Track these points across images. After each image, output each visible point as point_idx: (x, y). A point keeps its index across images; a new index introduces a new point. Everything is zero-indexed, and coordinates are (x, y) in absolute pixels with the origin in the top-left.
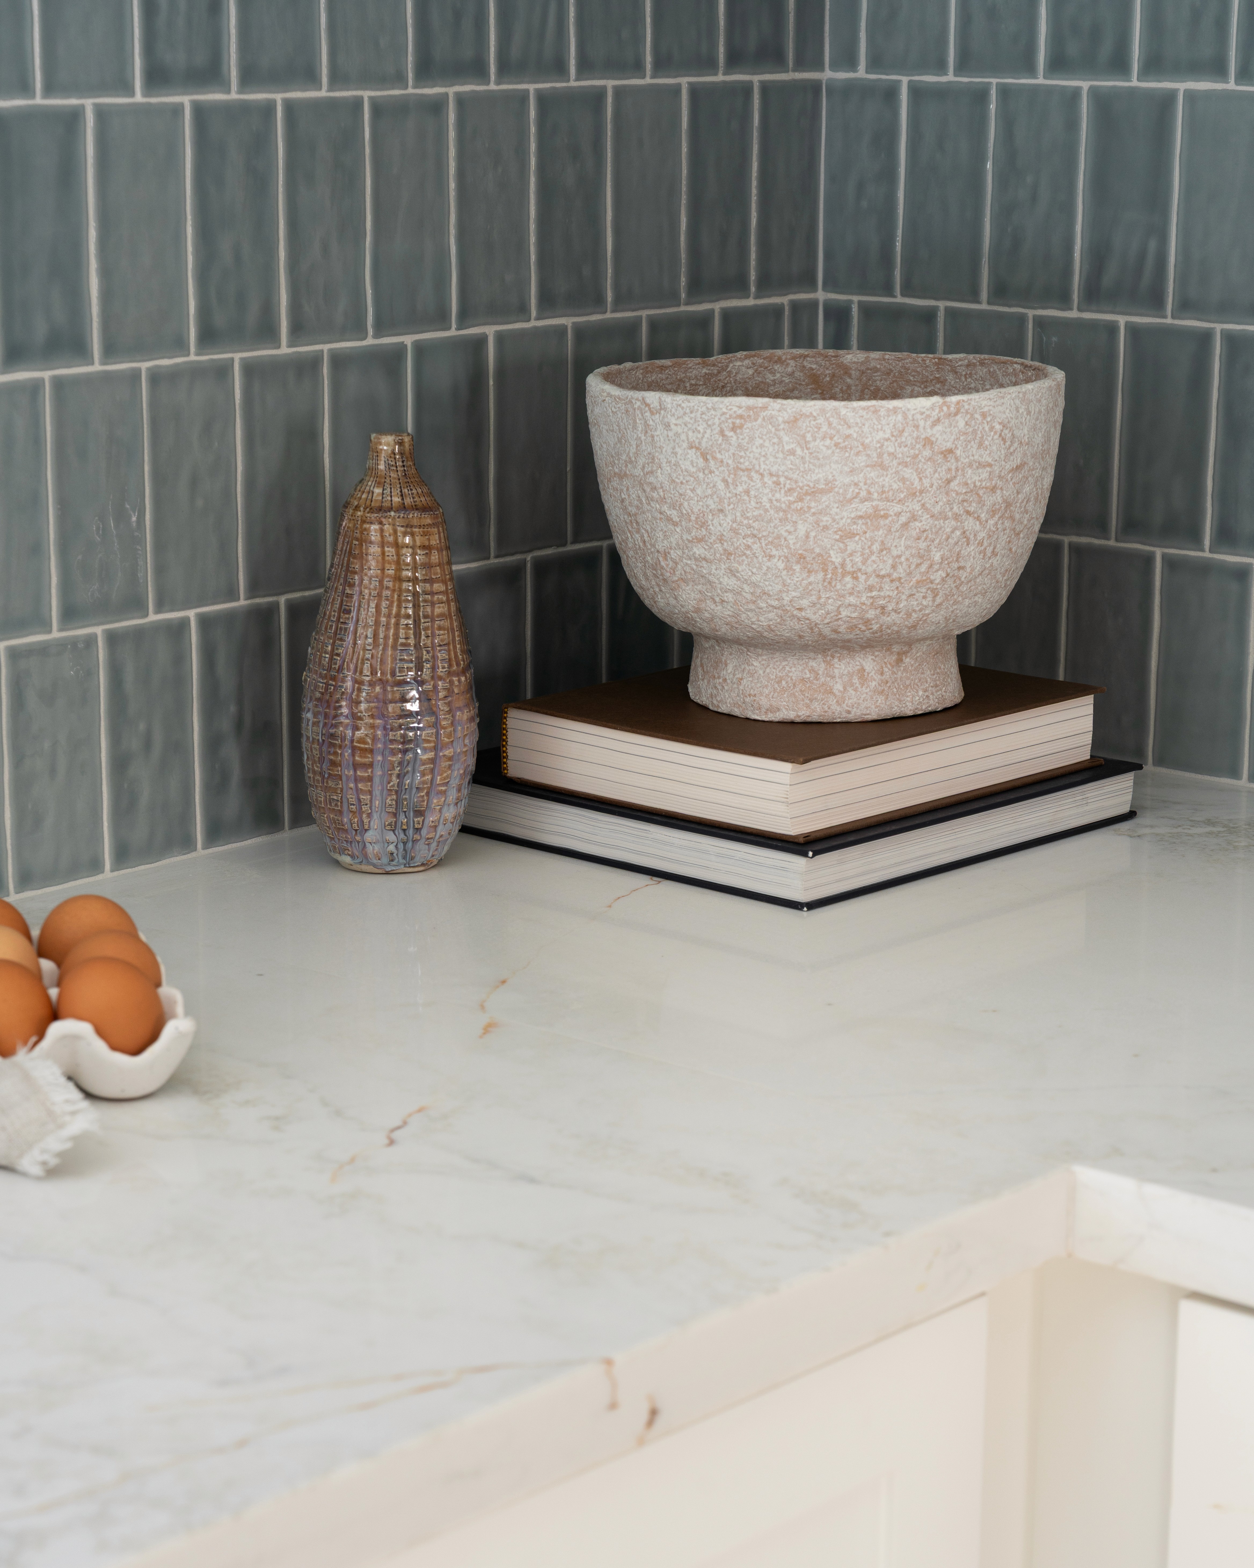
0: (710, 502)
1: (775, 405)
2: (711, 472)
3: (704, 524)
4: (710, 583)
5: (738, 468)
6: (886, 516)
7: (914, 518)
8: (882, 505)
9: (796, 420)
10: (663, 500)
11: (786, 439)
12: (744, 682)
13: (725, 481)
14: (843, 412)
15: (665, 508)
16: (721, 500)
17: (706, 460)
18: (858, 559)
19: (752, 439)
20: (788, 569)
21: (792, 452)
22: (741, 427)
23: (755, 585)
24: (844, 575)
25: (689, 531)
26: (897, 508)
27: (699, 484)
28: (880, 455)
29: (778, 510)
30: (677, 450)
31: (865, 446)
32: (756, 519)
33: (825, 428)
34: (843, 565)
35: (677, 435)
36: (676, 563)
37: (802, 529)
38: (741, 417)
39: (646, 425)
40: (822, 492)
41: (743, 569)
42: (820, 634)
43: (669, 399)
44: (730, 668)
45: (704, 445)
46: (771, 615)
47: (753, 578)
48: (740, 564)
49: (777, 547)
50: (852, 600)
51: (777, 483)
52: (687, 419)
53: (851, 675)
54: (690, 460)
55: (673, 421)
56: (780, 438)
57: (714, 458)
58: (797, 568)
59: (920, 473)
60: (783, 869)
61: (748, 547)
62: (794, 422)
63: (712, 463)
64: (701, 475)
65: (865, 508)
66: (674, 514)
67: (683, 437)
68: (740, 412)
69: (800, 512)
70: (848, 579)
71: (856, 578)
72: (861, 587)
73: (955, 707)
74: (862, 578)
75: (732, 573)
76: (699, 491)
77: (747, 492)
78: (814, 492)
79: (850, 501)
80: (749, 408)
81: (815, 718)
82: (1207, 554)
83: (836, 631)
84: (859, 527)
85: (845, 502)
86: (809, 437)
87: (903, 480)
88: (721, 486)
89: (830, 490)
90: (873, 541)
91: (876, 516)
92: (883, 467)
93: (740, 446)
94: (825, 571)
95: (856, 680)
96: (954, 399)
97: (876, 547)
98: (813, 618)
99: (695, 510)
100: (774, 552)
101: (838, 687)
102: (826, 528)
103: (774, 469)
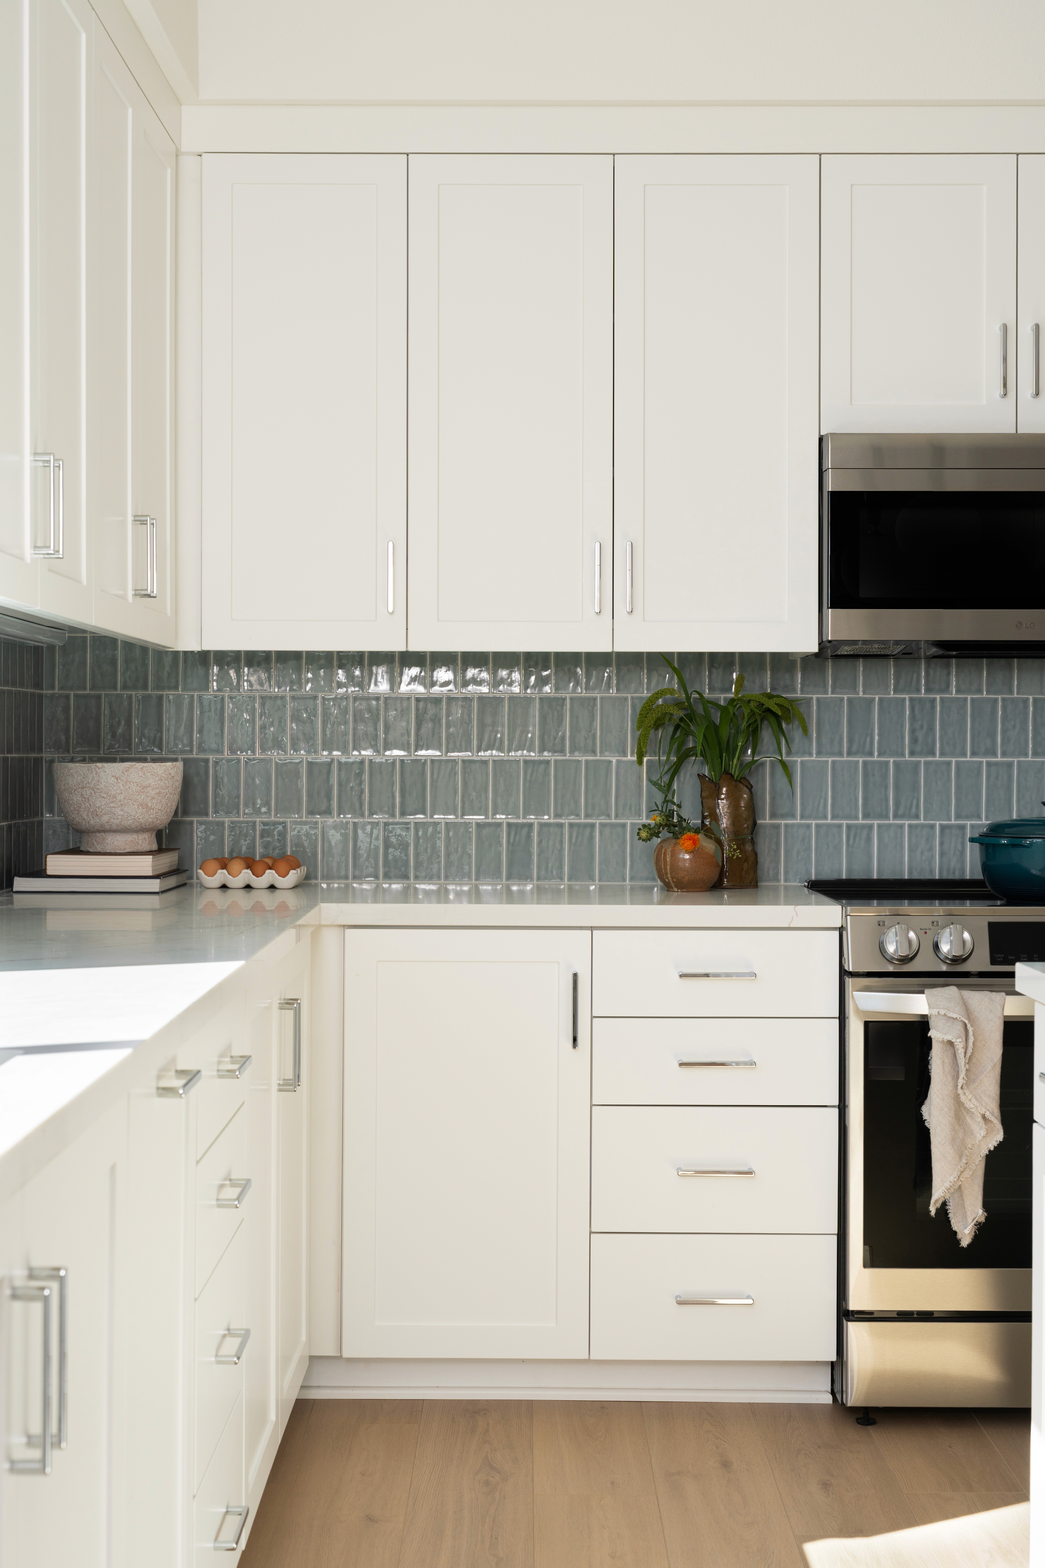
0: (118, 791)
1: (138, 764)
2: (119, 783)
3: (115, 797)
4: (114, 814)
5: (127, 781)
6: (161, 793)
7: (166, 794)
8: (161, 790)
9: (143, 768)
10: (102, 792)
11: (140, 773)
12: (115, 843)
13: (123, 785)
14: (153, 766)
15: (102, 794)
16: (121, 790)
17: (117, 780)
18: (155, 805)
19: (131, 773)
20: (138, 808)
21: (142, 776)
22: (128, 770)
23: (128, 813)
24: (151, 809)
25: (109, 800)
26: (164, 791)
27: (115, 786)
28: (161, 777)
29: (137, 792)
30: (108, 778)
31: (158, 775)
32: (131, 795)
33: (149, 770)
34: (151, 806)
35: (109, 774)
36: (103, 809)
37: (143, 797)
38: (128, 768)
39: (97, 772)
40: (148, 787)
41: (126, 809)
42: (142, 827)
43: (105, 765)
44: (109, 840)
45: (117, 776)
46: (131, 821)
47: (128, 811)
48: (125, 807)
49: (136, 802)
50: (152, 816)
51: (137, 785)
52: (112, 769)
53: (143, 839)
54: (112, 780)
55: (107, 770)
56: (139, 773)
57: (120, 779)
58: (140, 807)
59: (168, 782)
60: (153, 884)
61: (128, 803)
62: (142, 769)
63: (119, 780)
64: (115, 784)
65: (157, 791)
66: (105, 796)
67: (110, 774)
68: (128, 766)
69: (143, 792)
70: (152, 810)
71: (153, 810)
72: (154, 812)
73: (156, 851)
74: (155, 810)
75: (122, 810)
76: (115, 788)
77: (129, 788)
78: (146, 787)
79: (154, 789)
80: (131, 765)
81: (135, 851)
82: (180, 819)
83: (145, 825)
84: (155, 796)
85: (153, 790)
86: (146, 772)
87: (165, 784)
88: (122, 786)
89: (150, 786)
90: (158, 800)
91: (159, 793)
92: (162, 780)
93: (128, 776)
94: (147, 808)
95: (144, 840)
96: (174, 763)
97: (159, 801)
98: (142, 821)
99: (113, 794)
100: (135, 803)
101: (140, 842)
102: (148, 796)
103: (137, 781)
